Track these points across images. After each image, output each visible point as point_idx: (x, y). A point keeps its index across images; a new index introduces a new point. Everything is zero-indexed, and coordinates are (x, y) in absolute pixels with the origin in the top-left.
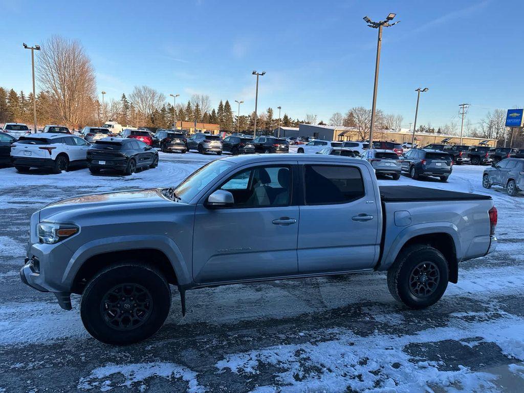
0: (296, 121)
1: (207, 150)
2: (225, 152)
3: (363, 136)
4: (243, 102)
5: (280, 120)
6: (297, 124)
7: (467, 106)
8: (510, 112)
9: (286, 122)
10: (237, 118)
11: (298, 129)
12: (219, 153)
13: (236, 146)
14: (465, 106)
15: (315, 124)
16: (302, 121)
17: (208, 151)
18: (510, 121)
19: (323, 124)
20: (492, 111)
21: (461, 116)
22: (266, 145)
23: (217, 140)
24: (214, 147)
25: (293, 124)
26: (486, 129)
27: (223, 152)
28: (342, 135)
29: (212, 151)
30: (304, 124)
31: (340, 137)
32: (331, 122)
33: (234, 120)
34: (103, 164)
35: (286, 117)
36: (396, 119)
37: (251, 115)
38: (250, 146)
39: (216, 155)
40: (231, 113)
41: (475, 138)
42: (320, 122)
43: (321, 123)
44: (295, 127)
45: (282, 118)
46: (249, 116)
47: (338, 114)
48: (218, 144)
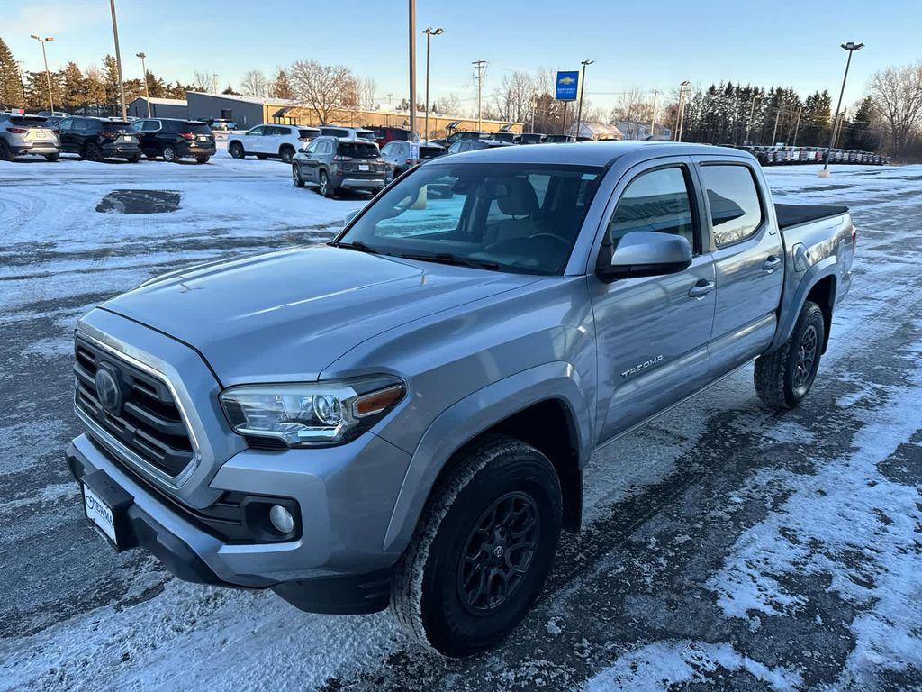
0: (175, 86)
1: (22, 151)
2: (68, 155)
3: (322, 117)
4: (52, 40)
5: (137, 82)
6: (178, 92)
7: (485, 64)
8: (561, 75)
9: (154, 87)
10: (32, 78)
11: (185, 103)
12: (52, 158)
13: (92, 140)
14: (481, 65)
15: (218, 92)
16: (188, 87)
17: (25, 153)
18: (561, 90)
19: (233, 93)
20: (510, 76)
21: (477, 81)
22: (161, 137)
23: (44, 126)
24: (37, 144)
25: (168, 91)
26: (503, 106)
27: (62, 155)
28: (280, 115)
29: (34, 154)
30: (194, 91)
31: (277, 119)
32: (245, 88)
33: (25, 82)
35: (150, 77)
36: (365, 87)
37: (64, 69)
38: (128, 139)
39: (45, 161)
40: (12, 65)
41: (492, 121)
42: (225, 88)
43: (228, 91)
44: (174, 98)
45: (142, 77)
46: (63, 73)
47: (254, 73)
48: (48, 135)
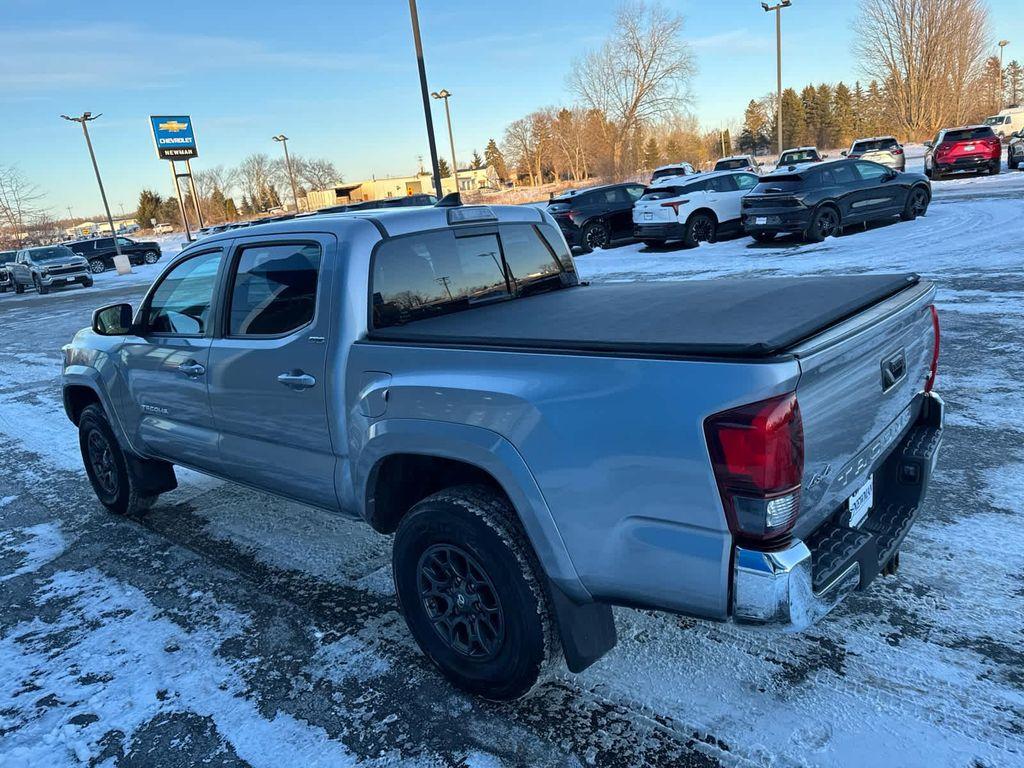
34: (762, 223)
